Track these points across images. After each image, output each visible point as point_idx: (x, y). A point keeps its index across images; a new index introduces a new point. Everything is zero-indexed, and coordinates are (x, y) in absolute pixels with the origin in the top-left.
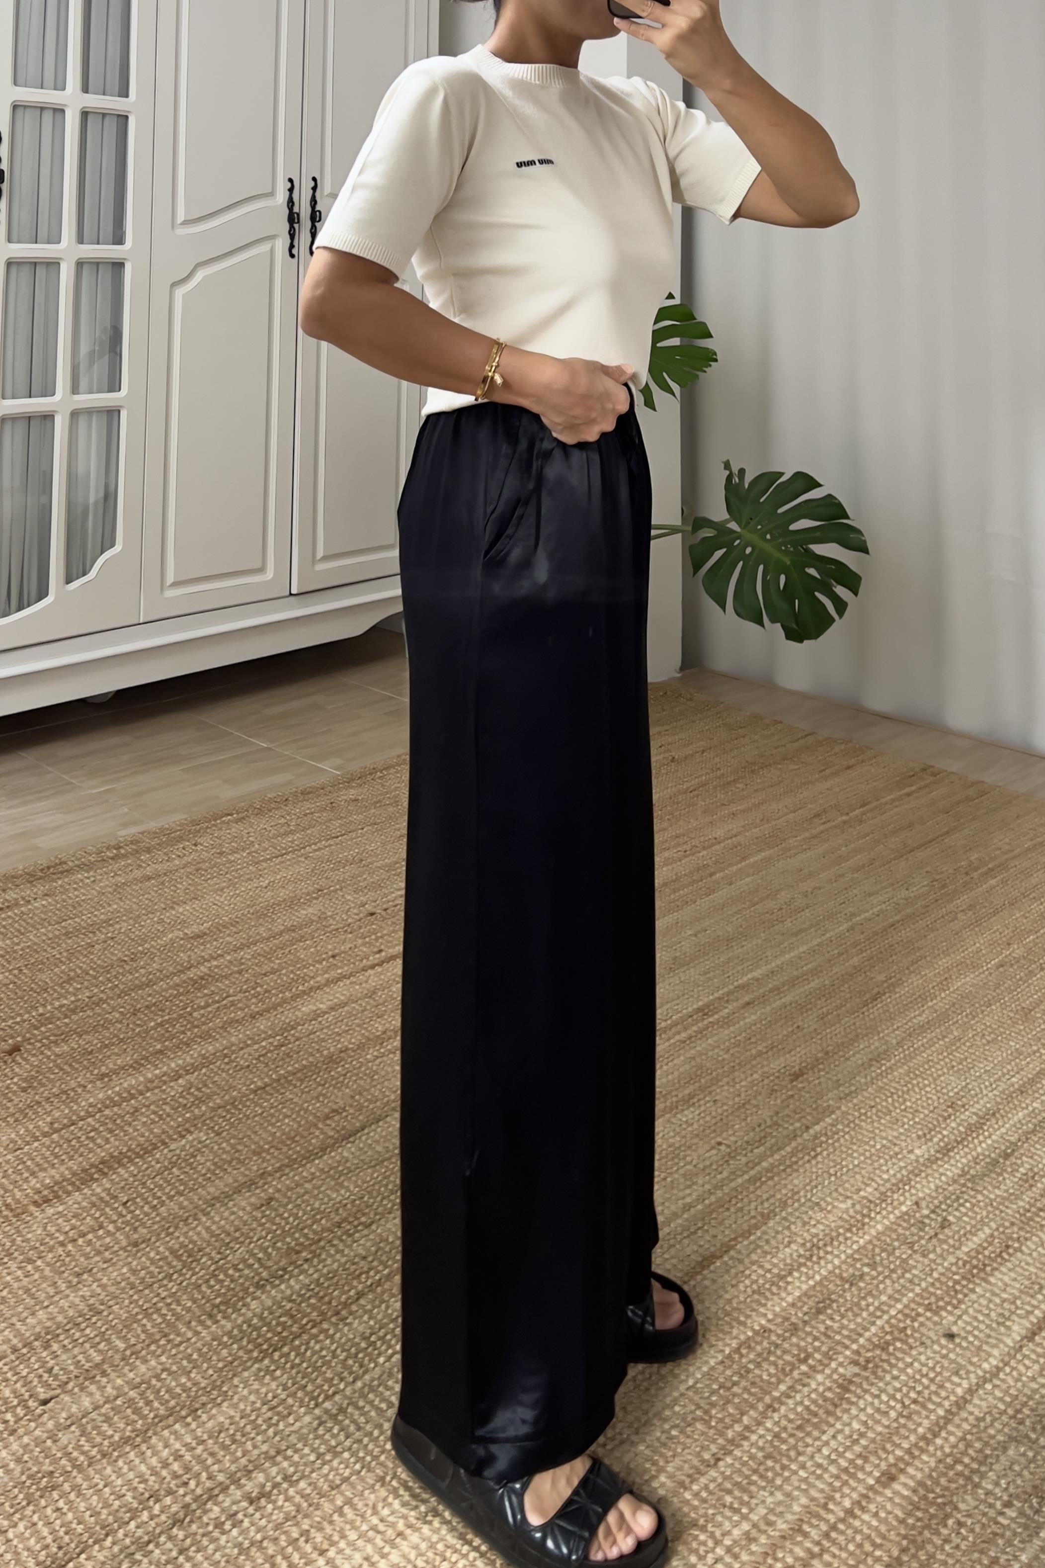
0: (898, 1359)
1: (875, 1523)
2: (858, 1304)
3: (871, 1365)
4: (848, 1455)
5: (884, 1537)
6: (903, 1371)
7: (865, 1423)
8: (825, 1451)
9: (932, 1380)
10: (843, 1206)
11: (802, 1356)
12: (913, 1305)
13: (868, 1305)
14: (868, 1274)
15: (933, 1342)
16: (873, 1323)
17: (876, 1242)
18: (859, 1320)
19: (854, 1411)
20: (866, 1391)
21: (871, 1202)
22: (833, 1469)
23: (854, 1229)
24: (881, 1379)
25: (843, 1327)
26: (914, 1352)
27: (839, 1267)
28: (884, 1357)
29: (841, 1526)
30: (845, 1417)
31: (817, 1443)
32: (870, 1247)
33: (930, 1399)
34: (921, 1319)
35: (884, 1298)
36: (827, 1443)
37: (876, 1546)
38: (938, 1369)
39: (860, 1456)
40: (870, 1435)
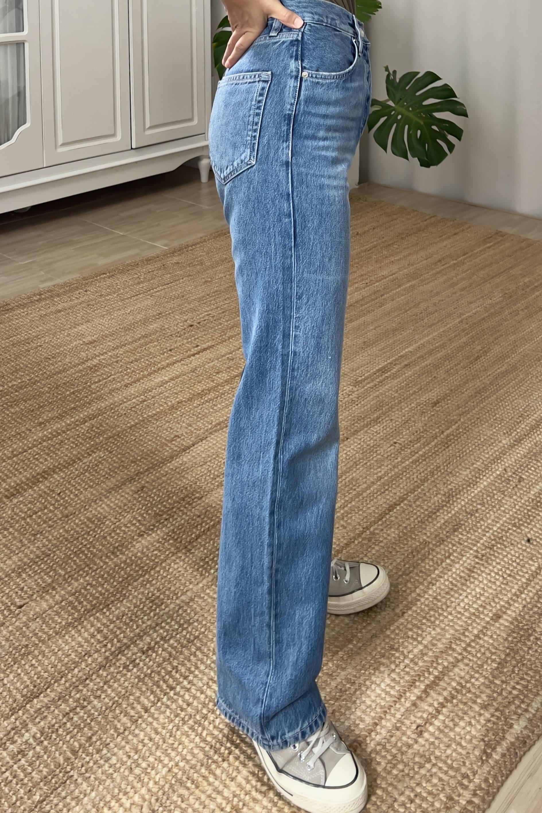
0: (499, 553)
1: (491, 641)
2: (476, 526)
3: (484, 558)
4: (475, 606)
5: (496, 649)
6: (502, 560)
7: (483, 589)
8: (462, 605)
9: (518, 564)
10: (465, 473)
11: (447, 555)
12: (506, 524)
13: (481, 526)
14: (480, 509)
15: (518, 543)
16: (485, 535)
17: (484, 491)
18: (477, 534)
19: (477, 582)
20: (482, 572)
21: (479, 470)
22: (467, 614)
23: (472, 485)
24: (490, 564)
25: (468, 538)
26: (508, 549)
27: (465, 506)
28: (492, 553)
29: (473, 644)
30: (472, 586)
31: (457, 600)
32: (481, 494)
33: (518, 574)
34: (511, 531)
35: (489, 521)
36: (463, 600)
37: (493, 654)
38: (521, 558)
39: (481, 606)
40: (486, 594)
